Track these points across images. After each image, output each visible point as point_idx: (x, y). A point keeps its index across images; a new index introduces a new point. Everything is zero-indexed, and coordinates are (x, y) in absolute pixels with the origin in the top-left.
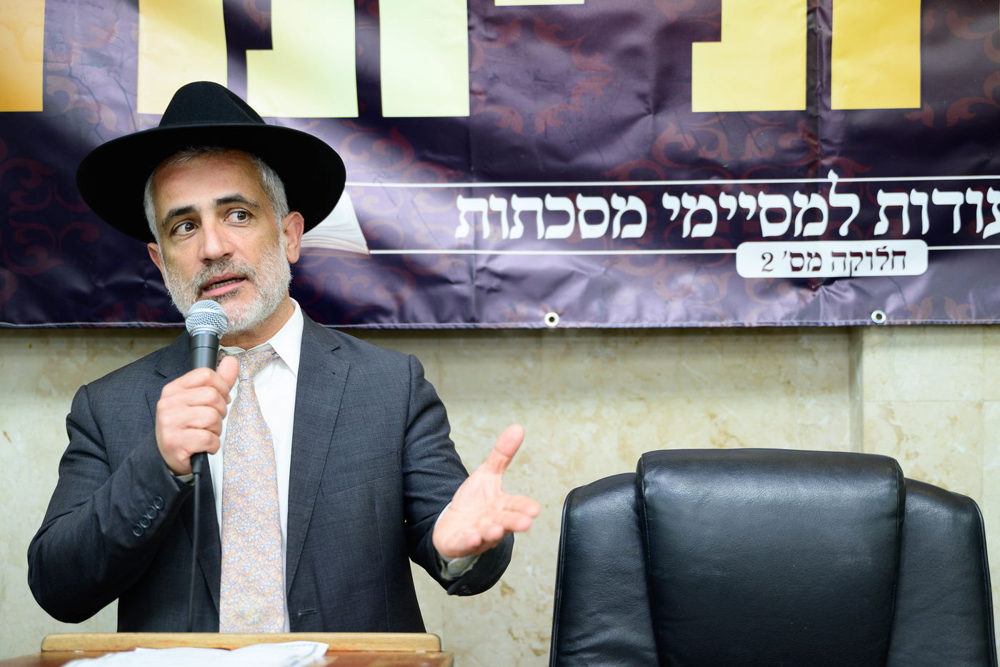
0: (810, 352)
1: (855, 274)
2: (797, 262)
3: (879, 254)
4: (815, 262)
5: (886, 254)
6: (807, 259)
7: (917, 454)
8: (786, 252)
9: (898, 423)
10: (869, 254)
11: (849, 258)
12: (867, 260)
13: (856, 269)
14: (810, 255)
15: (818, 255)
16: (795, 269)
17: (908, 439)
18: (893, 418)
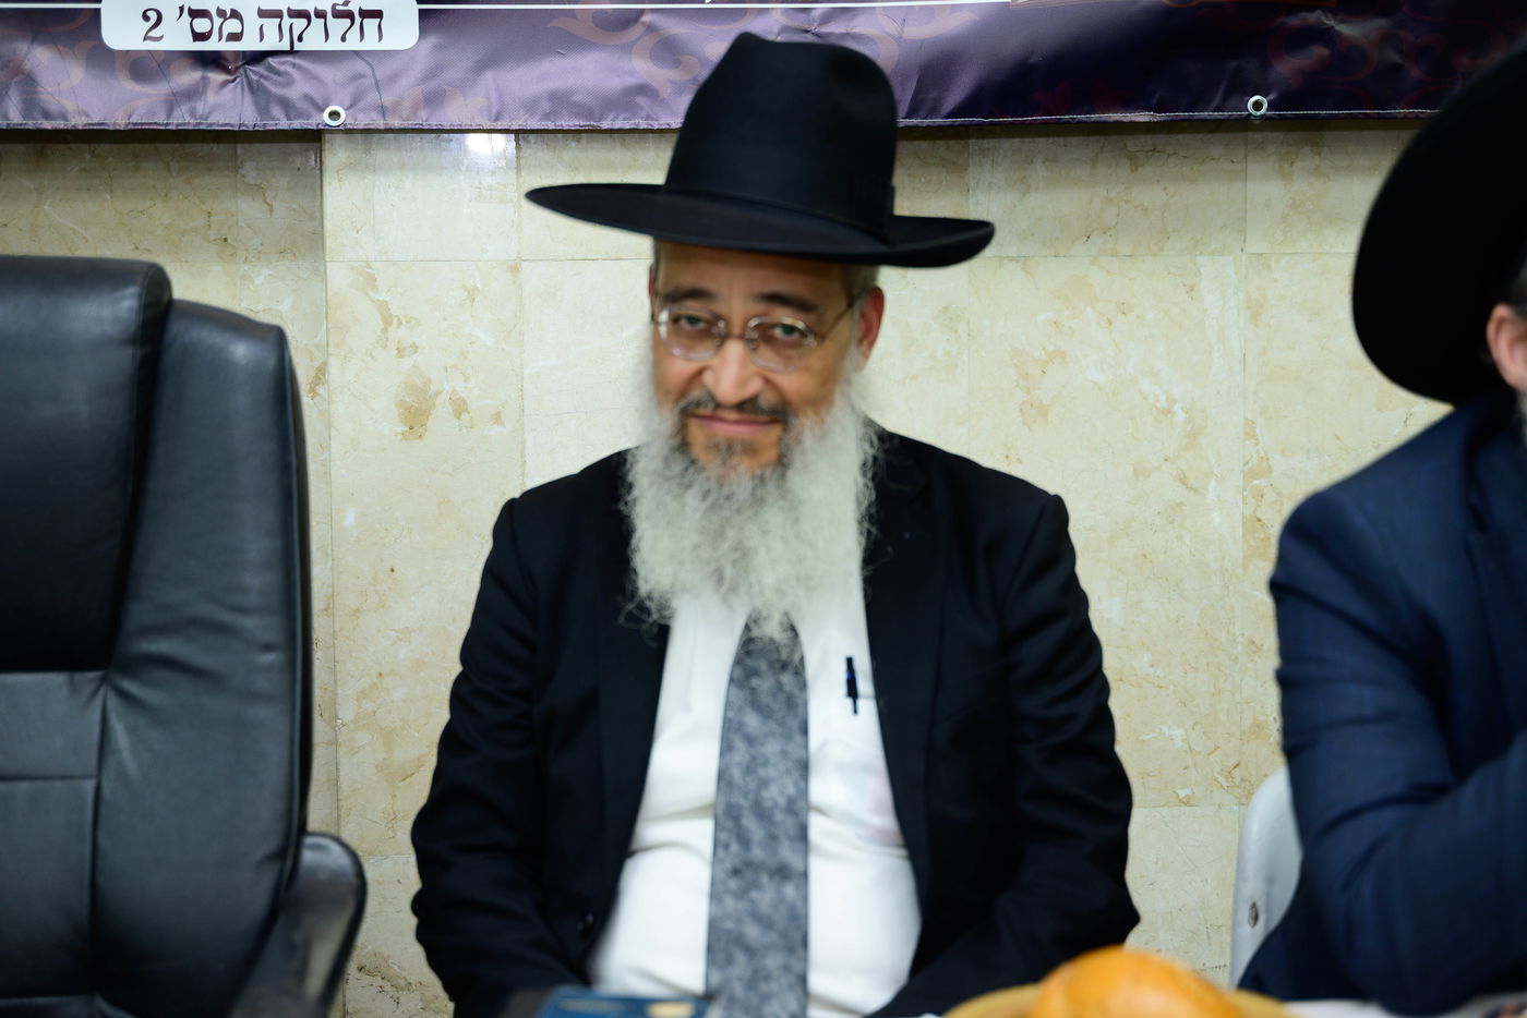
0: (258, 190)
1: (298, 46)
2: (202, 25)
3: (338, 14)
4: (232, 26)
5: (349, 15)
6: (218, 21)
7: (415, 348)
8: (182, 9)
9: (383, 296)
10: (321, 14)
11: (287, 21)
12: (317, 23)
13: (300, 39)
14: (221, 13)
15: (235, 14)
16: (198, 37)
17: (400, 323)
18: (375, 288)
